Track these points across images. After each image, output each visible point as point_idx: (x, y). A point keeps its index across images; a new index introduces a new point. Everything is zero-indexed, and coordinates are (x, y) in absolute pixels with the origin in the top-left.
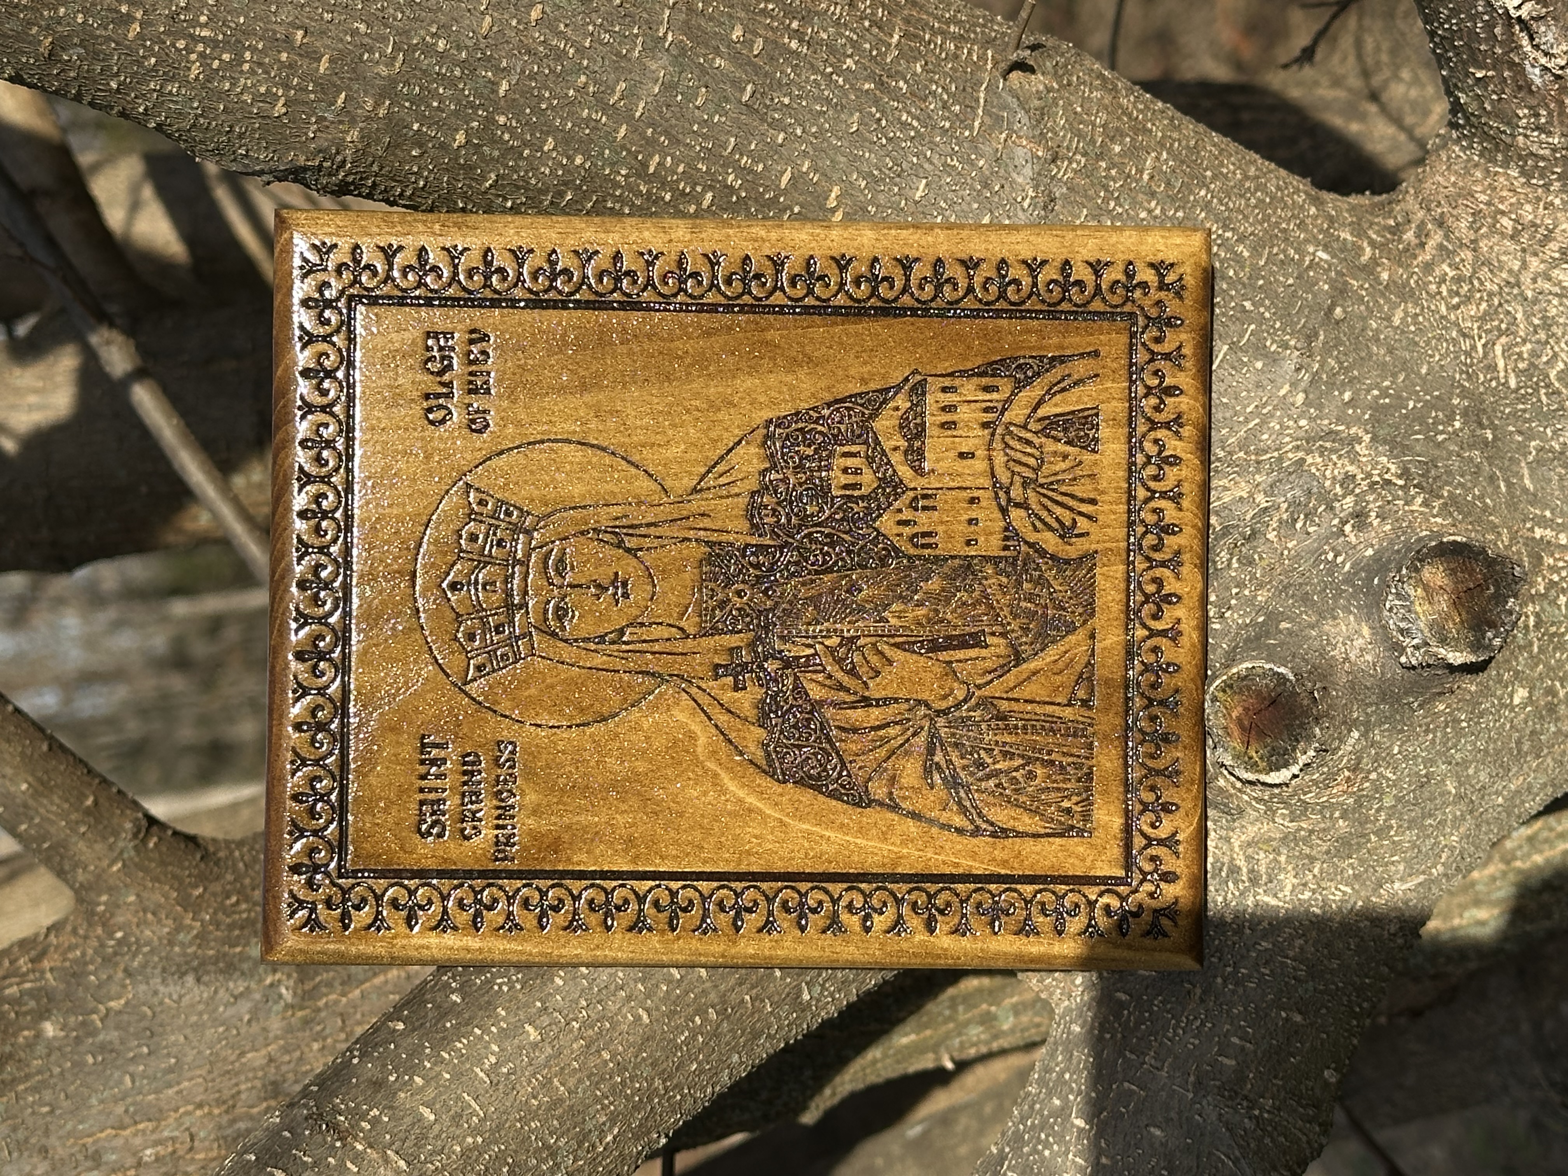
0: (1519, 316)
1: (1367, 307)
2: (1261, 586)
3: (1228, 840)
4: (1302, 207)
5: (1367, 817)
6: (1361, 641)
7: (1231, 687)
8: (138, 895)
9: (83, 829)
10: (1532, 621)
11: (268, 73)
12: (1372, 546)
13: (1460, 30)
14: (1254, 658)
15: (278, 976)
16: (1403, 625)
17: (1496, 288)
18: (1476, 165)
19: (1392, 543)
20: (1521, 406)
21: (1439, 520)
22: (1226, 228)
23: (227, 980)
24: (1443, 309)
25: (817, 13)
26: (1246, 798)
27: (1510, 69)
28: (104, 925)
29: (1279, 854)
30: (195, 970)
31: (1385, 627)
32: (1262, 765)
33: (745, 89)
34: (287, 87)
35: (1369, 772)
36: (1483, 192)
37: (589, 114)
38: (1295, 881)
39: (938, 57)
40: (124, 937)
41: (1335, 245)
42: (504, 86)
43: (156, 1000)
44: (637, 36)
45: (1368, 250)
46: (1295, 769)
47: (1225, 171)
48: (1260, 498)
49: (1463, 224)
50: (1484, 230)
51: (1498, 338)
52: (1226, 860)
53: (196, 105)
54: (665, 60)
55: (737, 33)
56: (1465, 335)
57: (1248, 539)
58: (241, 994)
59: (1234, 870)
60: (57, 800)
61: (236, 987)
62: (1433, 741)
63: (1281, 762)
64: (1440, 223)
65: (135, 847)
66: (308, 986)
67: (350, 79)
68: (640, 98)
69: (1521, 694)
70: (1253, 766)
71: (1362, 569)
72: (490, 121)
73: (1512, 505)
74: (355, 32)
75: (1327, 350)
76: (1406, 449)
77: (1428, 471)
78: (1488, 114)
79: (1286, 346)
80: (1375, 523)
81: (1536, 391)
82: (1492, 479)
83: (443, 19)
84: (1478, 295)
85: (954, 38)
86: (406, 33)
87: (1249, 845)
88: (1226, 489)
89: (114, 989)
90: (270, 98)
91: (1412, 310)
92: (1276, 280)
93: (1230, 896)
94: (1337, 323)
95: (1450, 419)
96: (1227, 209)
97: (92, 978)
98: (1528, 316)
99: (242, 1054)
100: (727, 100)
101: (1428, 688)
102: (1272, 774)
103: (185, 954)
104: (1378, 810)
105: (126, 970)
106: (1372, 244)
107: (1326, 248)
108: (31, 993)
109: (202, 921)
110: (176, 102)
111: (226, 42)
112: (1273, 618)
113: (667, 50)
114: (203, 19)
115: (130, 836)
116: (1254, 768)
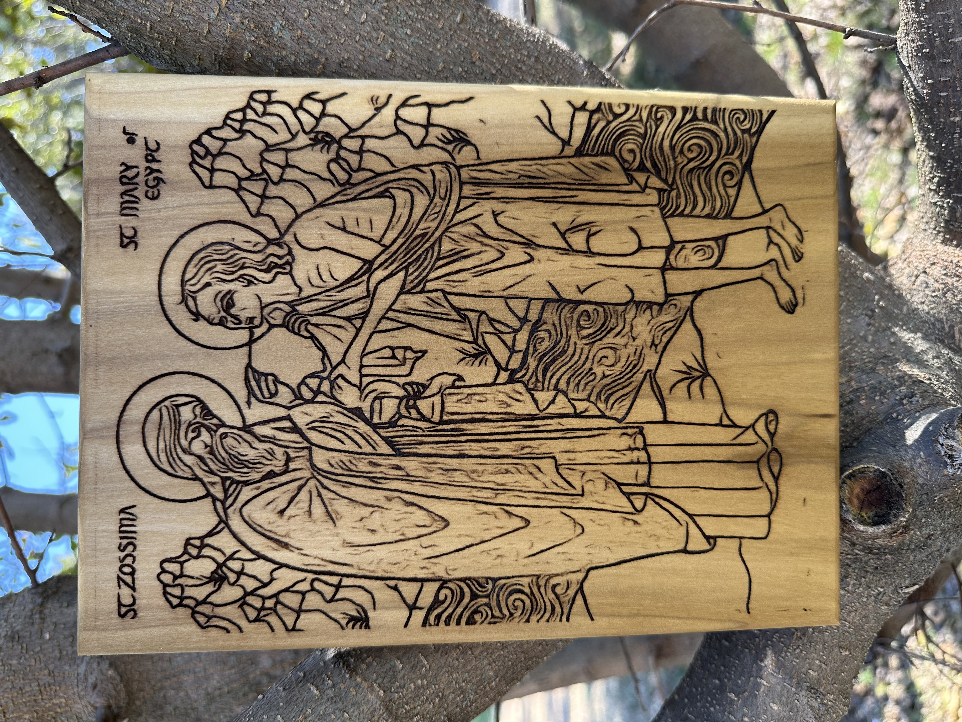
6: (920, 459)
7: (854, 477)
16: (950, 453)
21: (952, 402)
32: (869, 522)
80: (920, 400)
116: (863, 522)
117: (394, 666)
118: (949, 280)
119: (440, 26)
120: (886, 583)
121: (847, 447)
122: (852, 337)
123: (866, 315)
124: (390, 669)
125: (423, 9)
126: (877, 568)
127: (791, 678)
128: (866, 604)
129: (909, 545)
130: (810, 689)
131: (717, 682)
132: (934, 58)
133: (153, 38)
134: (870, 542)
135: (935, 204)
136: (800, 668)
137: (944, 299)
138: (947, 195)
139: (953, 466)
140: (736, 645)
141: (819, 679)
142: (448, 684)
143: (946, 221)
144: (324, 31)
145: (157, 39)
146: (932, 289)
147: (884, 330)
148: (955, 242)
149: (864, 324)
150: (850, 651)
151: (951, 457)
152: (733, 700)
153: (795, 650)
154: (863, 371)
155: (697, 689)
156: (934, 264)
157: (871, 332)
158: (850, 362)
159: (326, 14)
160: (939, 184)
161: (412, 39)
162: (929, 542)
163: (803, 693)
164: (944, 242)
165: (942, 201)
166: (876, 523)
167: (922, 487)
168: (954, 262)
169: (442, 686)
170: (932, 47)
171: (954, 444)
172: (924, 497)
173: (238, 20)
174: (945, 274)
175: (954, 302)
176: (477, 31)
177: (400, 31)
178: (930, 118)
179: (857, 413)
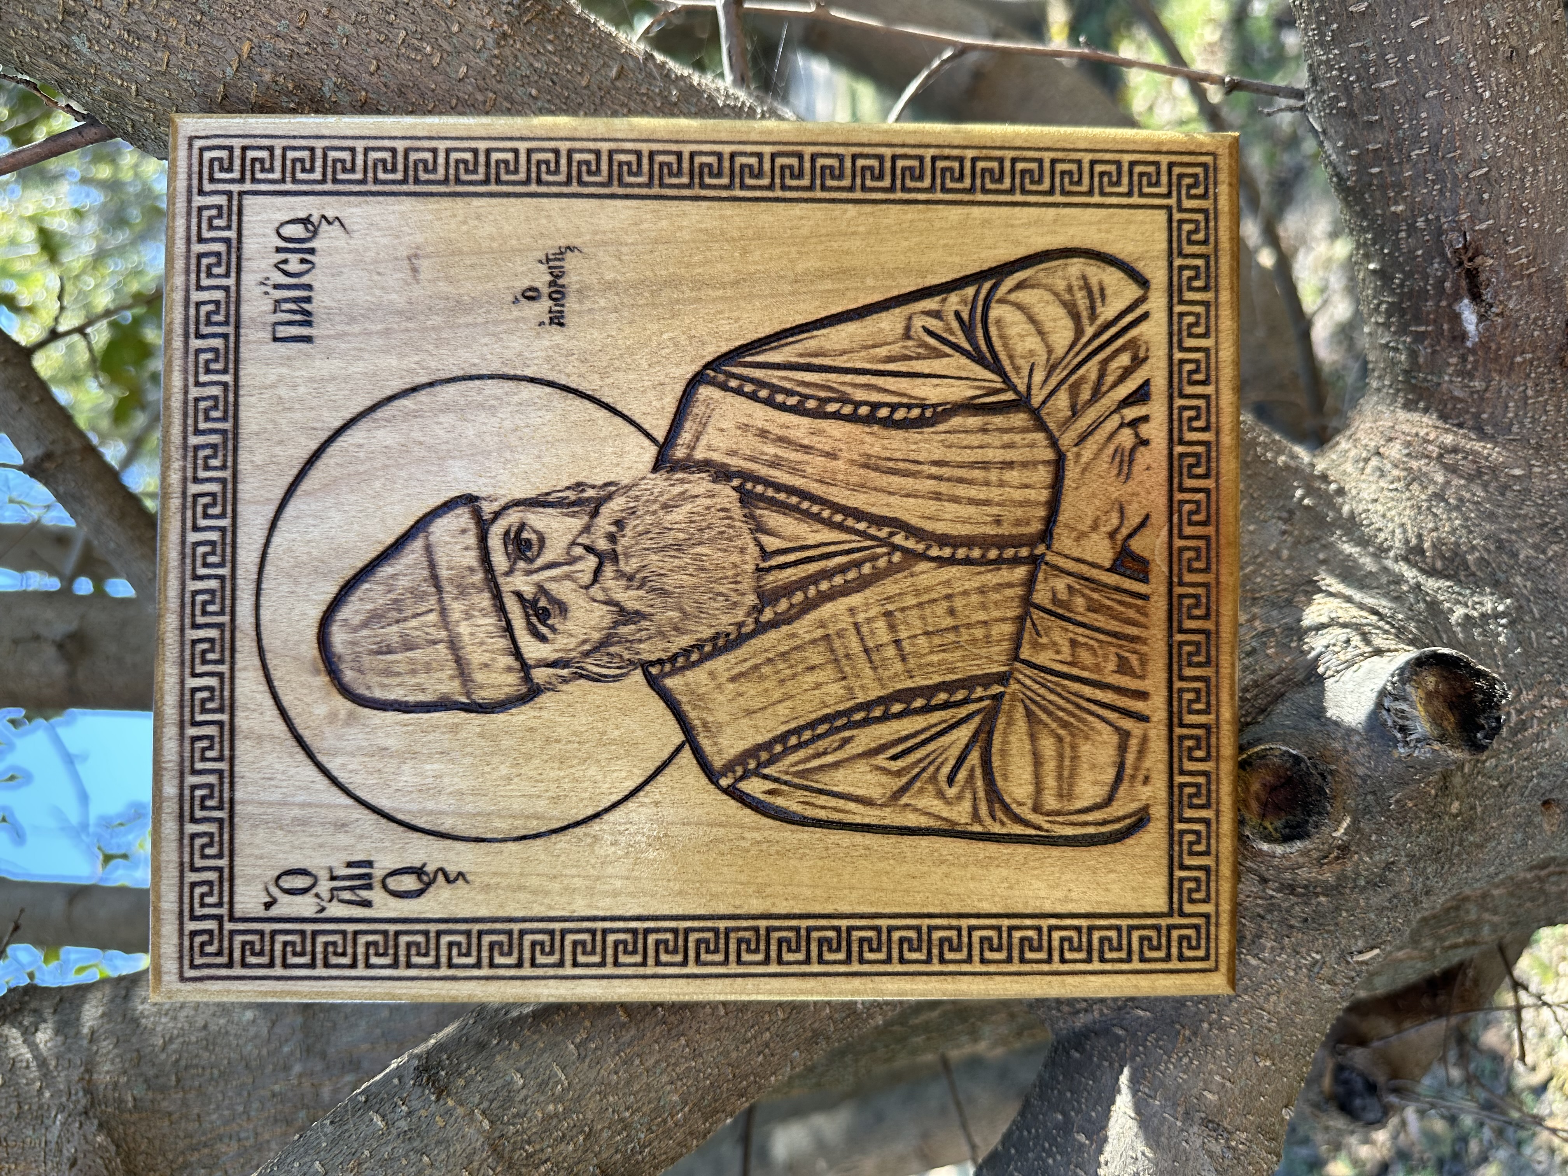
7: (1250, 764)
32: (1276, 837)
38: (1275, 945)
63: (1295, 835)
70: (1267, 836)
102: (1284, 845)
116: (1268, 839)
117: (511, 1082)
118: (1414, 464)
119: (584, 83)
120: (1325, 946)
121: (1248, 724)
122: (1257, 552)
123: (1280, 518)
124: (503, 1087)
125: (556, 59)
126: (1306, 920)
127: (1175, 1105)
128: (1295, 981)
129: (1355, 880)
130: (1206, 1122)
131: (1060, 1117)
132: (1355, 115)
133: (142, 109)
134: (1288, 875)
135: (1386, 346)
136: (1190, 1089)
137: (1408, 494)
138: (1402, 330)
139: (1407, 743)
140: (1091, 1057)
141: (1222, 1106)
142: (600, 1113)
143: (1406, 372)
144: (401, 94)
145: (147, 110)
146: (1389, 478)
147: (1309, 541)
148: (1422, 405)
149: (1276, 533)
150: (1273, 1060)
151: (1403, 729)
152: (1082, 1145)
153: (1181, 1059)
154: (1273, 604)
155: (1029, 1132)
156: (1390, 440)
157: (1288, 545)
158: (1253, 591)
159: (405, 67)
160: (1389, 314)
161: (539, 104)
162: (1391, 876)
163: (1195, 1129)
164: (1409, 406)
165: (1397, 341)
166: (1287, 839)
167: (1364, 781)
168: (1422, 434)
169: (589, 1115)
170: (1350, 98)
171: (1404, 706)
172: (1370, 797)
173: (267, 78)
174: (1408, 455)
175: (1424, 497)
176: (643, 91)
177: (520, 90)
178: (1363, 210)
179: (1262, 669)
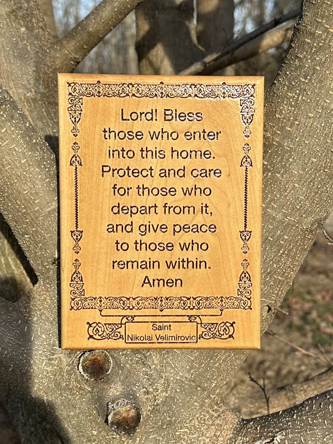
0: (194, 436)
1: (199, 396)
2: (130, 365)
3: (62, 353)
4: (226, 380)
5: (66, 391)
6: (115, 392)
7: (106, 357)
8: (58, 57)
9: (78, 44)
10: (114, 436)
11: (288, 114)
12: (140, 396)
13: (271, 424)
14: (113, 363)
15: (34, 93)
16: (119, 403)
17: (202, 430)
18: (233, 426)
19: (140, 401)
20: (171, 435)
21: (145, 414)
22: (223, 360)
23: (33, 79)
24: (197, 416)
25: (288, 258)
26: (74, 359)
27: (259, 436)
28: (51, 47)
29: (57, 367)
30: (37, 71)
31: (119, 399)
32: (84, 364)
33: (271, 238)
34: (283, 118)
35: (79, 392)
36: (226, 427)
37: (269, 197)
38: (49, 371)
39: (274, 288)
40: (47, 52)
41: (216, 388)
42: (279, 176)
43: (29, 59)
44: (288, 211)
45: (213, 397)
46: (82, 373)
47: (237, 361)
48: (154, 366)
49: (219, 422)
50: (217, 427)
51: (189, 430)
52: (56, 352)
53: (281, 94)
54: (281, 218)
55: (286, 237)
56: (190, 421)
57: (143, 363)
58: (29, 82)
59: (53, 354)
60: (86, 38)
61: (32, 81)
62: (85, 409)
63: (84, 369)
64: (219, 416)
65: (71, 58)
66: (30, 100)
67: (284, 135)
68: (272, 211)
69: (95, 433)
70: (84, 362)
71: (134, 393)
72: (269, 171)
73: (146, 433)
74: (296, 138)
75: (190, 385)
76: (163, 405)
77: (157, 411)
78: (247, 430)
79: (192, 375)
80: (146, 397)
81: (175, 440)
82: (153, 427)
83: (298, 161)
84: (200, 425)
85: (278, 293)
86: (295, 151)
87: (60, 359)
88: (156, 357)
89: (33, 48)
90: (281, 113)
91: (197, 408)
92: (209, 373)
93: (46, 353)
94: (196, 388)
95: (169, 417)
96: (228, 361)
97: (36, 42)
98: (194, 438)
99: (13, 81)
100: (269, 233)
101: (101, 409)
102: (81, 367)
103: (41, 68)
104: (67, 394)
105: (38, 52)
106: (215, 397)
107: (215, 386)
108: (33, 25)
109: (50, 74)
110: (281, 89)
111: (297, 103)
112: (122, 368)
113: (283, 219)
114: (304, 98)
115: (75, 57)
144: (320, 81)
161: (319, 127)
177: (323, 120)
